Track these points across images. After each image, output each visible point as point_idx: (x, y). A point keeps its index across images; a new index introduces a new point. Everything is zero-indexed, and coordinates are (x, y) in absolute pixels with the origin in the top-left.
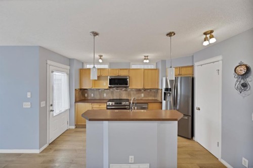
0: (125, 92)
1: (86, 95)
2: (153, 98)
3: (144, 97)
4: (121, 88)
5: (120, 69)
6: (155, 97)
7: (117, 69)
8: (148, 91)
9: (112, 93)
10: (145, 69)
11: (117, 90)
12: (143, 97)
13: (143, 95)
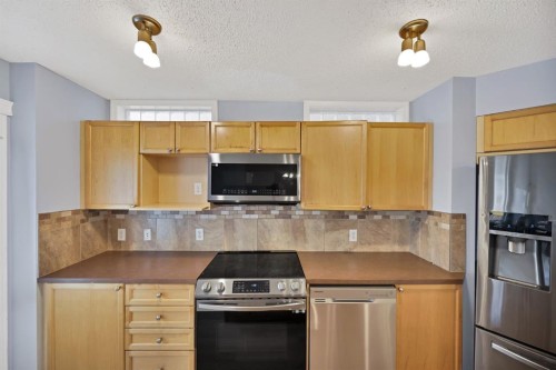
0: (281, 221)
1: (122, 235)
2: (397, 248)
3: (361, 241)
4: (264, 208)
5: (263, 125)
6: (402, 242)
7: (248, 125)
8: (377, 217)
9: (230, 225)
10: (372, 125)
11: (248, 212)
12: (355, 244)
13: (353, 235)
